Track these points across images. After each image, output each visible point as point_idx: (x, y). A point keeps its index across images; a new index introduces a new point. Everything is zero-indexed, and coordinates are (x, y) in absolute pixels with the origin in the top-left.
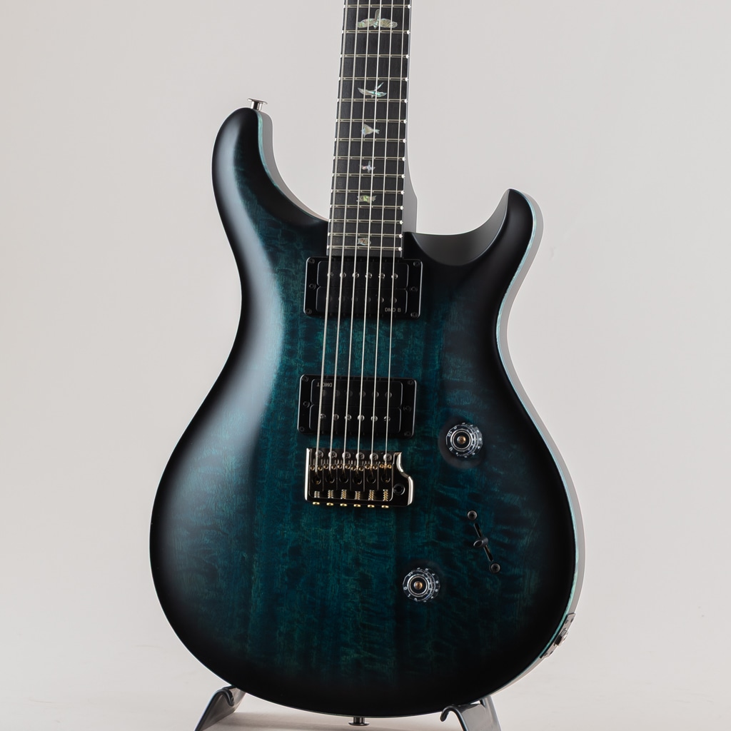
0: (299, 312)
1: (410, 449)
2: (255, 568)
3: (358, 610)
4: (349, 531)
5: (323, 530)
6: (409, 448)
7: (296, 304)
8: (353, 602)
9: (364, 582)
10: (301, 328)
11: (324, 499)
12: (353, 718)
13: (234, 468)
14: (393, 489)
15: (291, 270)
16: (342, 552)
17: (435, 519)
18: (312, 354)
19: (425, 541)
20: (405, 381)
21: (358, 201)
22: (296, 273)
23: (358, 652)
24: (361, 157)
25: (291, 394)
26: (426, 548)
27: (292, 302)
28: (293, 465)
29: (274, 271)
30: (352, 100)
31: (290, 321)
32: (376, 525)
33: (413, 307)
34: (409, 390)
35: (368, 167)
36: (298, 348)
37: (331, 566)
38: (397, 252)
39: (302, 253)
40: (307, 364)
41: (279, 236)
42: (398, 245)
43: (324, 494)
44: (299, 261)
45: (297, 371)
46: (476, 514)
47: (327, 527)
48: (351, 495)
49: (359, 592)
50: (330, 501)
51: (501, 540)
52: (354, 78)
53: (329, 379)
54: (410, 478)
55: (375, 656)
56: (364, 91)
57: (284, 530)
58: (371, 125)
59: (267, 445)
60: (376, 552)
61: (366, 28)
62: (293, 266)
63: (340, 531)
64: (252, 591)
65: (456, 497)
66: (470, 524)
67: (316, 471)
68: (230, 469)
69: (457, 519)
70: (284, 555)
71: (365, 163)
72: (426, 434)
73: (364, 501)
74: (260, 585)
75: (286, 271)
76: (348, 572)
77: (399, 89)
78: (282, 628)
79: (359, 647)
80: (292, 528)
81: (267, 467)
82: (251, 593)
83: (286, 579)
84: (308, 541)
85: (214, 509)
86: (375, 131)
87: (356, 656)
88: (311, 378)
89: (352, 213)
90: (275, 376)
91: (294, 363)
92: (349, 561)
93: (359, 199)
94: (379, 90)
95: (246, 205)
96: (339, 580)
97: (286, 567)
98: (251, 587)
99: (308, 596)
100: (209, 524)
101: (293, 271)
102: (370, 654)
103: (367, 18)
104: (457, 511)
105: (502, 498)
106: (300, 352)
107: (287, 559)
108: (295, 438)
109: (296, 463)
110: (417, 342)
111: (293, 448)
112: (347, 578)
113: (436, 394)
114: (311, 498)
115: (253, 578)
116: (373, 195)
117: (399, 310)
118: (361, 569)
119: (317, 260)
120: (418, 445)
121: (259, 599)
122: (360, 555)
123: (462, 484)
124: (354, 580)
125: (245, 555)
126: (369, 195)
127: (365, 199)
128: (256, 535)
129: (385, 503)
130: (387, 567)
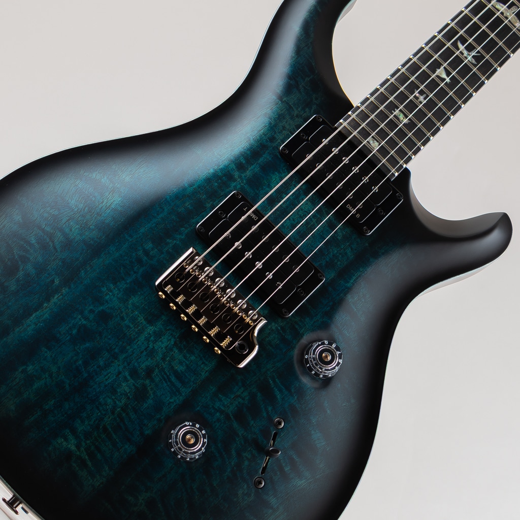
0: (275, 145)
1: (274, 326)
2: (55, 299)
3: (113, 413)
4: (165, 342)
5: (144, 323)
6: (273, 324)
7: (277, 137)
8: (115, 403)
9: (140, 394)
10: (266, 157)
11: (171, 297)
12: (11, 496)
13: (113, 206)
14: (237, 343)
15: (295, 109)
16: (145, 353)
17: (247, 398)
18: (258, 184)
19: (223, 408)
20: (317, 271)
21: (395, 113)
22: (297, 116)
23: (78, 446)
24: (422, 87)
25: (214, 195)
26: (218, 414)
27: (275, 133)
28: (166, 249)
29: (280, 98)
30: (448, 45)
31: (261, 144)
32: (193, 358)
33: (371, 224)
34: (315, 280)
35: (421, 98)
36: (250, 169)
37: (124, 356)
38: (393, 174)
39: (314, 107)
40: (246, 187)
41: (307, 79)
42: (397, 170)
43: (175, 294)
44: (307, 110)
45: (233, 184)
46: (283, 425)
47: (150, 322)
48: (198, 315)
49: (128, 398)
50: (176, 304)
51: (284, 465)
52: (461, 32)
53: (259, 214)
54: (257, 346)
55: (89, 464)
56: (462, 47)
57: (111, 291)
58: (448, 74)
59: (158, 214)
60: (173, 379)
61: (499, 11)
62: (299, 109)
63: (158, 335)
64: (34, 315)
65: (278, 397)
66: (272, 428)
67: (187, 270)
68: (108, 205)
69: (265, 414)
70: (91, 311)
71: (421, 93)
72: (297, 327)
73: (204, 331)
74: (47, 316)
75: (290, 107)
76: (134, 373)
77: (488, 70)
78: (30, 368)
79: (83, 444)
80: (120, 295)
81: (142, 230)
82: (32, 315)
83: (74, 332)
84: (122, 319)
85: (64, 221)
86: (448, 80)
87: (73, 448)
88: (243, 199)
89: (382, 116)
90: (212, 171)
91: (236, 176)
92: (143, 366)
93: (397, 112)
94: (474, 57)
95: (301, 35)
96: (120, 373)
97: (84, 322)
98: (36, 310)
99: (80, 362)
100: (48, 229)
101: (296, 113)
102: (87, 457)
103: (505, 5)
104: (270, 409)
105: (313, 432)
106: (248, 173)
107: (91, 317)
108: (187, 231)
109: (170, 250)
110: (348, 251)
111: (178, 236)
112: (129, 378)
113: (331, 304)
114: (161, 287)
115: (45, 305)
116: (410, 119)
117: (358, 216)
118: (147, 382)
119: (323, 122)
120: (282, 328)
121: (33, 326)
122: (157, 370)
123: (293, 390)
124: (134, 385)
125: (57, 282)
126: (406, 117)
127: (401, 117)
128: (83, 273)
129: (220, 348)
130: (171, 401)
